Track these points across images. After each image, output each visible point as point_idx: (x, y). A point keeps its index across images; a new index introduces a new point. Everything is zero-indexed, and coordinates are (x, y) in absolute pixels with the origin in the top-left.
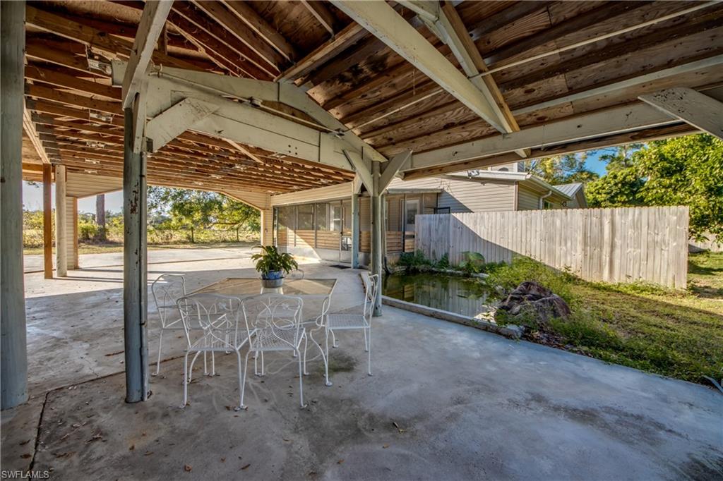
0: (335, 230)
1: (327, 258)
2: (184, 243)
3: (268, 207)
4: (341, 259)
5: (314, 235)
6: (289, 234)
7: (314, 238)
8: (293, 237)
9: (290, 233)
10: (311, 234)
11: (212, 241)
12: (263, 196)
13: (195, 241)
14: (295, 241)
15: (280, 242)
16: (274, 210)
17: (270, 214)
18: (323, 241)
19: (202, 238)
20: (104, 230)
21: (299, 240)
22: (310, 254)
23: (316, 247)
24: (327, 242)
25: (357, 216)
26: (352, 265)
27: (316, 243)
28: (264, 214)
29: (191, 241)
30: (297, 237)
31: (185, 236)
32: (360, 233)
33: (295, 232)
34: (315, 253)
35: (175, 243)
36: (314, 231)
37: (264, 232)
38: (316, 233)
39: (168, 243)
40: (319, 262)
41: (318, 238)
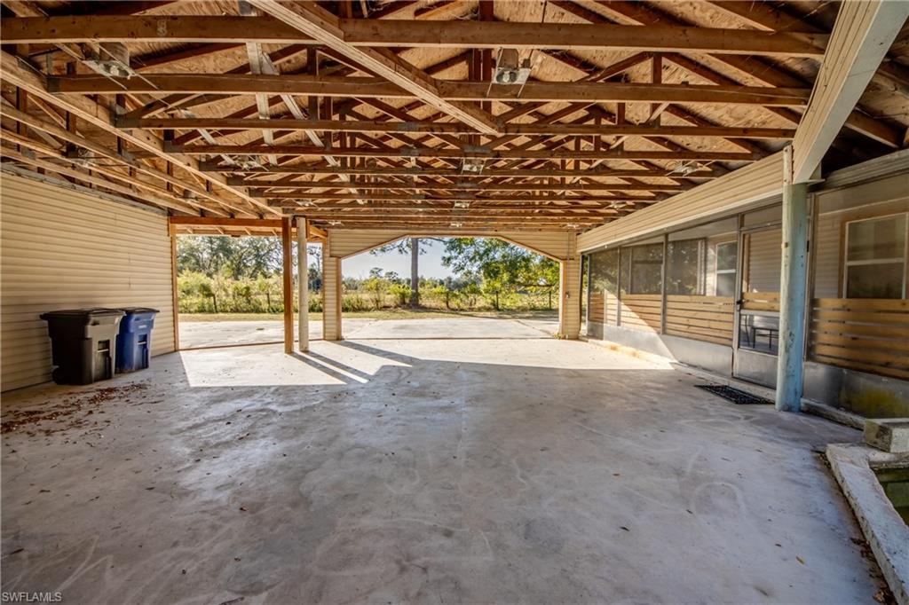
0: (719, 293)
1: (694, 362)
2: (488, 309)
3: (571, 255)
4: (737, 370)
5: (660, 304)
6: (608, 302)
7: (660, 311)
8: (616, 307)
9: (610, 299)
10: (654, 302)
11: (519, 308)
12: (563, 237)
13: (500, 307)
14: (619, 316)
15: (592, 315)
16: (584, 258)
17: (576, 267)
18: (684, 321)
19: (508, 304)
20: (416, 295)
21: (627, 313)
22: (650, 346)
23: (664, 331)
24: (692, 322)
25: (802, 250)
26: (777, 396)
27: (664, 322)
28: (565, 268)
29: (495, 307)
30: (624, 307)
31: (490, 301)
32: (814, 302)
33: (619, 298)
34: (661, 344)
35: (479, 310)
36: (660, 297)
37: (564, 297)
38: (665, 301)
39: (472, 309)
40: (671, 368)
41: (669, 312)
